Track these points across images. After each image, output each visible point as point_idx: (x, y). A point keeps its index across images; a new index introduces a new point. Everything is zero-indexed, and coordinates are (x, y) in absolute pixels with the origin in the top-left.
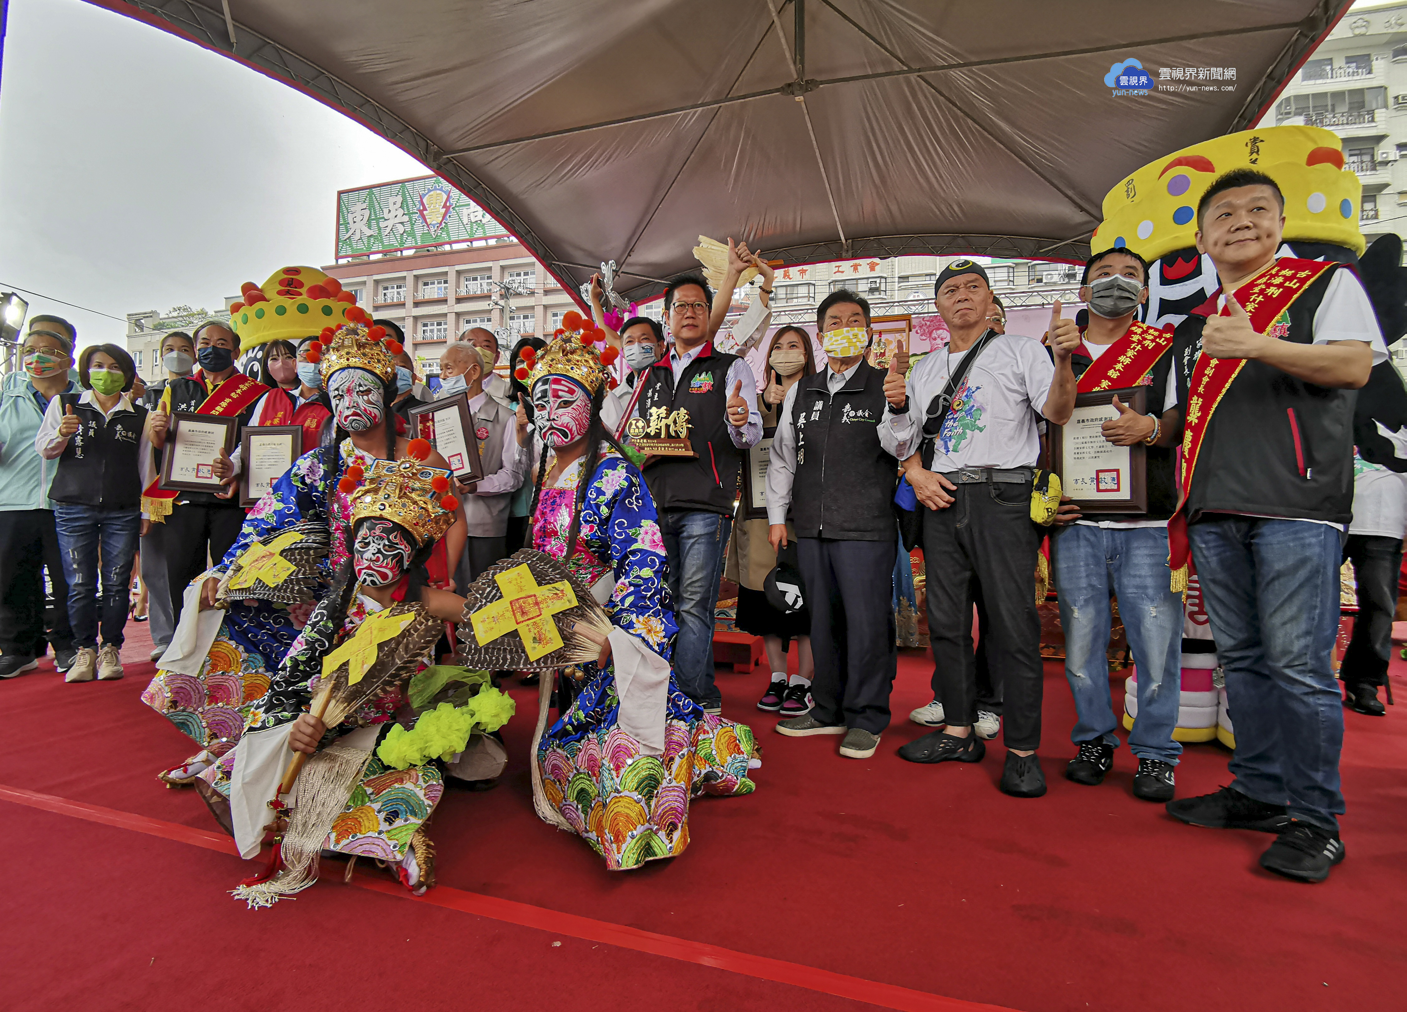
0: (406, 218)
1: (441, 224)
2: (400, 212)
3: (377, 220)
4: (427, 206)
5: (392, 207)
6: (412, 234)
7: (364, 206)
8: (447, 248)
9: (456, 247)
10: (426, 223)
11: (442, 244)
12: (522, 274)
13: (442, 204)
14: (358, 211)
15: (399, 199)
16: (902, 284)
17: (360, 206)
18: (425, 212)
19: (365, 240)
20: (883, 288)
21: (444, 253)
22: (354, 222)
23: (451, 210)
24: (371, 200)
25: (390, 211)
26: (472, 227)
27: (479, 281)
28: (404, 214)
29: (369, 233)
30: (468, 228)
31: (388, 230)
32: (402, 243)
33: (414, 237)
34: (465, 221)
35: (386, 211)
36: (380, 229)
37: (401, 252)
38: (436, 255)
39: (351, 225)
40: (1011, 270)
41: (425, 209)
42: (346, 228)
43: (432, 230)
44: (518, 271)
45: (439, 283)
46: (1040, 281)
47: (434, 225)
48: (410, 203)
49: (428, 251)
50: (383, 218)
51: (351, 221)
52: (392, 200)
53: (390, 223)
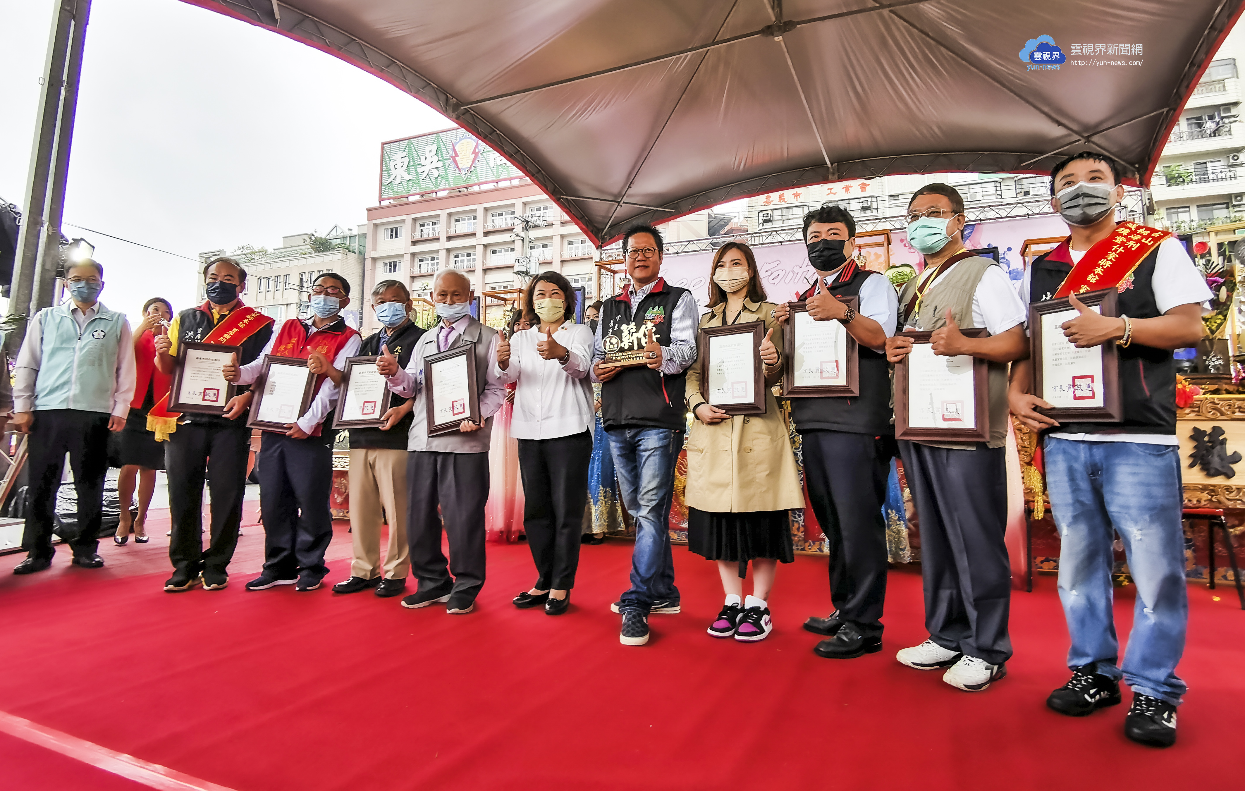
0: (440, 164)
1: (470, 168)
2: (436, 158)
3: (415, 166)
4: (458, 153)
5: (428, 155)
6: (446, 177)
7: (404, 154)
8: (476, 189)
9: (484, 187)
10: (458, 167)
11: (472, 186)
12: (542, 209)
13: (472, 151)
14: (398, 158)
15: (434, 148)
16: (891, 203)
17: (401, 154)
18: (457, 158)
19: (405, 184)
20: (874, 206)
21: (473, 194)
22: (395, 169)
23: (480, 155)
24: (410, 148)
25: (426, 158)
26: (497, 170)
27: (504, 216)
28: (438, 160)
29: (408, 177)
30: (494, 170)
31: (425, 174)
32: (437, 186)
33: (447, 180)
34: (492, 165)
35: (423, 158)
36: (417, 174)
37: (436, 193)
38: (466, 195)
39: (393, 171)
40: (998, 184)
41: (457, 155)
42: (388, 173)
43: (463, 173)
44: (538, 206)
45: (468, 219)
46: (1027, 193)
47: (464, 169)
48: (444, 150)
49: (460, 191)
50: (420, 164)
51: (392, 168)
52: (428, 148)
53: (427, 169)
